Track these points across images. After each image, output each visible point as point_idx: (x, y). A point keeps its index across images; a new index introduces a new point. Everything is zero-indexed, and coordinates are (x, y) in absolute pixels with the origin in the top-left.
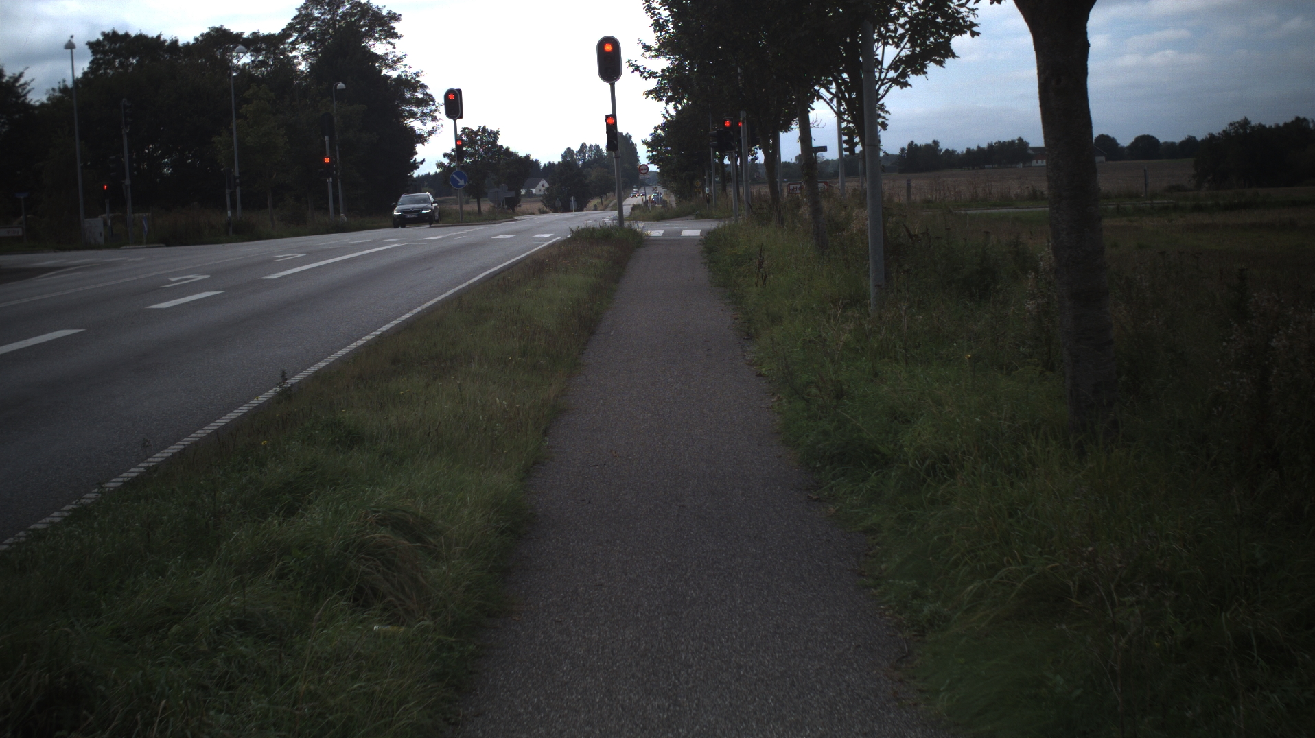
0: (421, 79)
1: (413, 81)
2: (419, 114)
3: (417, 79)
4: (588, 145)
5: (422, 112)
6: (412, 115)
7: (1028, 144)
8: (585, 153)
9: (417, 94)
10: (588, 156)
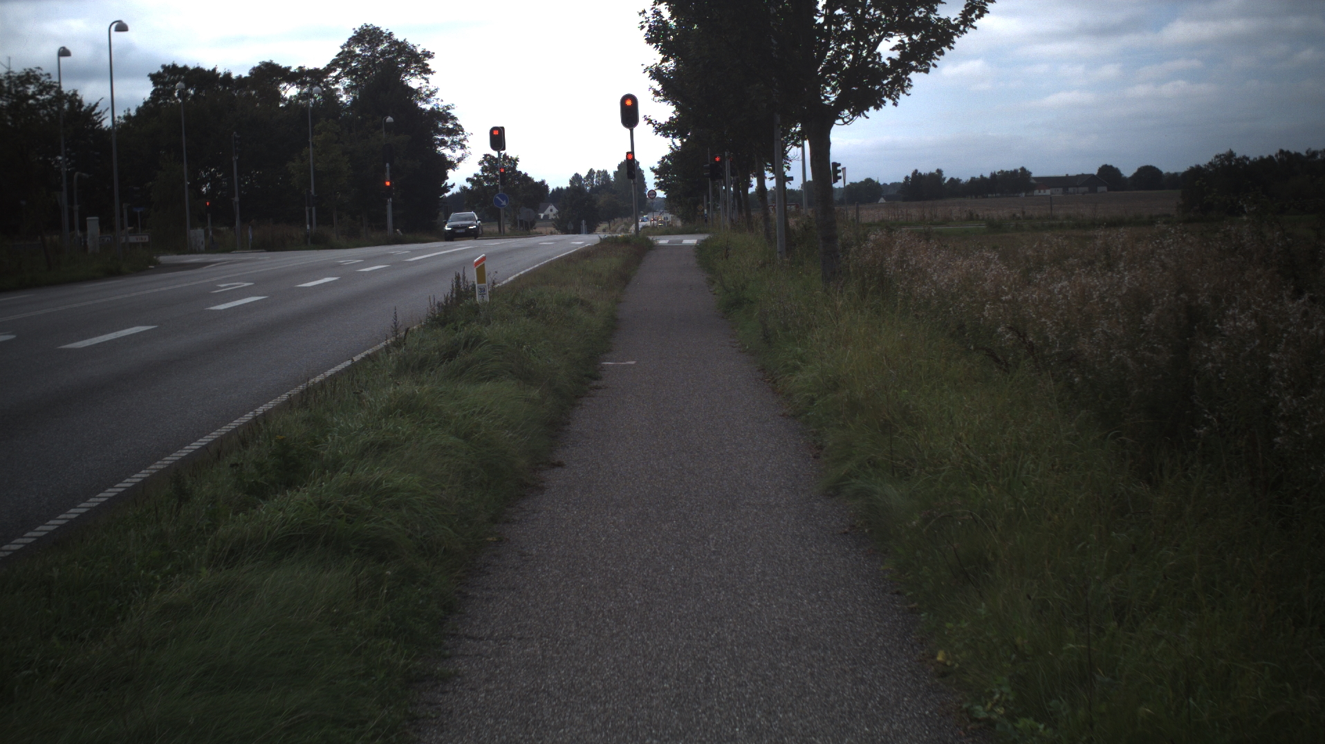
0: (453, 112)
1: (444, 113)
2: (449, 143)
3: (448, 111)
4: (596, 171)
5: (452, 141)
6: (443, 143)
7: (1030, 173)
8: (592, 179)
9: (448, 124)
10: (596, 182)
